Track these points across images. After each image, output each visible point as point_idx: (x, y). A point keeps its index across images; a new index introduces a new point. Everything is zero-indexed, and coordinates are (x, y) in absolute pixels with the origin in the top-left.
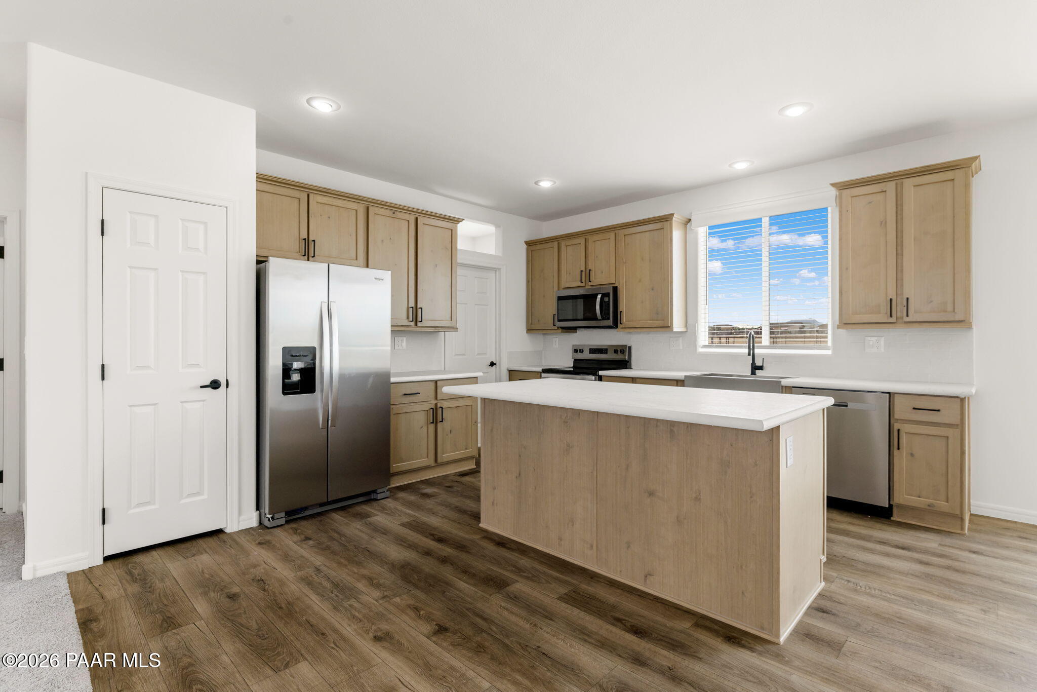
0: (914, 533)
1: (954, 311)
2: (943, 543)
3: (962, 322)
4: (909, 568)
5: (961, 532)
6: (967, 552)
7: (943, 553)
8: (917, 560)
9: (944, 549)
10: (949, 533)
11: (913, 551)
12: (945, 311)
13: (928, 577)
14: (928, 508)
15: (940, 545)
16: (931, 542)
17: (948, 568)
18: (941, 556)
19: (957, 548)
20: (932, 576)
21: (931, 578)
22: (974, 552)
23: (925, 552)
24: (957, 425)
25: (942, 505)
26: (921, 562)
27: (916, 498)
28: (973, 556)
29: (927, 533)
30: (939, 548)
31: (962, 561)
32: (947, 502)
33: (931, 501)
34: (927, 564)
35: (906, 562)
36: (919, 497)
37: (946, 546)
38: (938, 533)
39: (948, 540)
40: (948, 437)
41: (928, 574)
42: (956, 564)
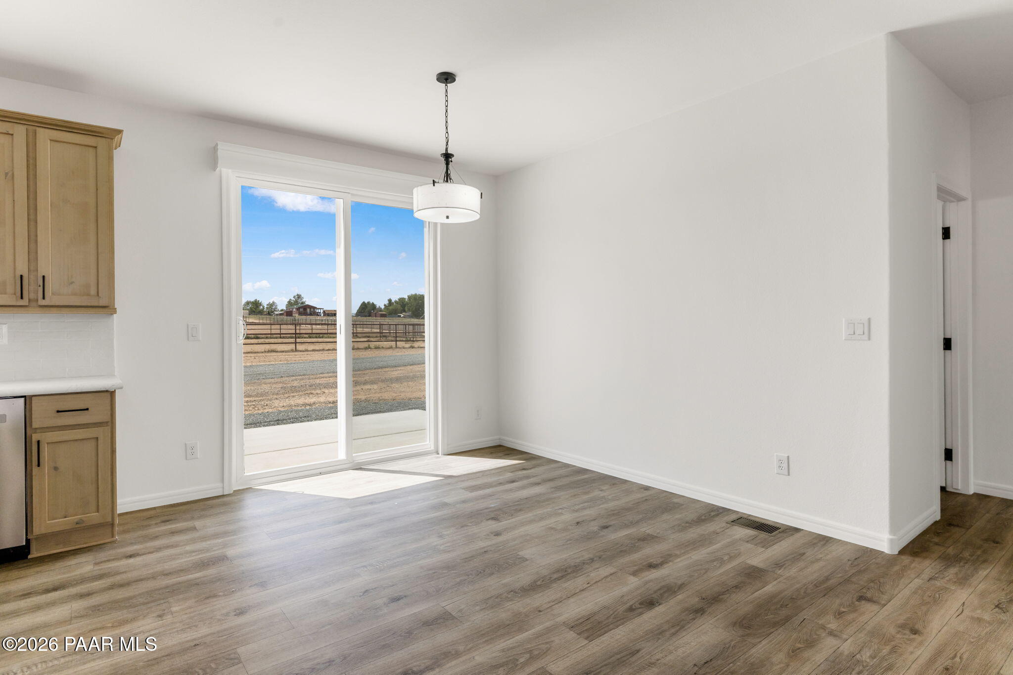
0: (62, 563)
1: (98, 295)
2: (98, 561)
3: (107, 308)
4: (70, 611)
5: (112, 539)
6: (124, 560)
7: (101, 572)
8: (76, 595)
9: (101, 568)
10: (99, 547)
11: (68, 587)
12: (88, 295)
13: (96, 609)
14: (78, 526)
15: (96, 564)
16: (84, 566)
17: (112, 587)
18: (100, 577)
19: (113, 560)
20: (99, 606)
21: (98, 610)
22: (131, 556)
23: (83, 580)
24: (107, 422)
25: (94, 517)
26: (82, 596)
27: (63, 519)
28: (131, 561)
29: (77, 556)
30: (95, 569)
31: (123, 573)
32: (98, 512)
33: (80, 516)
34: (89, 594)
35: (64, 605)
36: (65, 517)
37: (102, 562)
38: (89, 551)
39: (102, 555)
40: (97, 438)
41: (94, 606)
42: (118, 579)
